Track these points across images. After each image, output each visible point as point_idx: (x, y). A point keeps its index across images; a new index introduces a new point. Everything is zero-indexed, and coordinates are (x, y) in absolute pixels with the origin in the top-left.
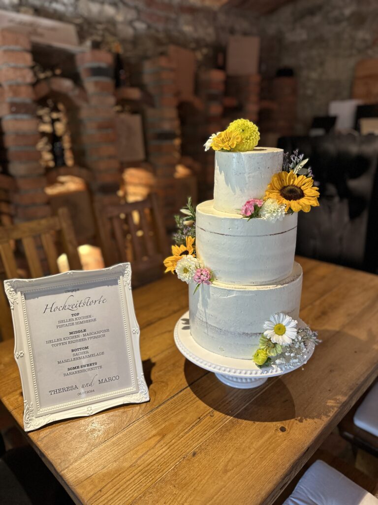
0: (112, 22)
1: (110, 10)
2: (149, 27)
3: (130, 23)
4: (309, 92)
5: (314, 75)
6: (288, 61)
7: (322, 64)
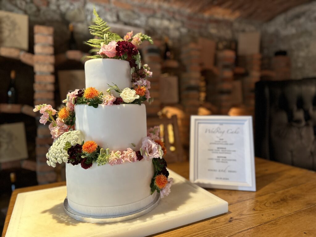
0: (167, 29)
1: (166, 23)
2: (189, 31)
3: (178, 29)
4: (300, 65)
5: (302, 54)
6: (283, 47)
7: (308, 46)
